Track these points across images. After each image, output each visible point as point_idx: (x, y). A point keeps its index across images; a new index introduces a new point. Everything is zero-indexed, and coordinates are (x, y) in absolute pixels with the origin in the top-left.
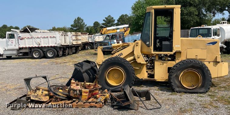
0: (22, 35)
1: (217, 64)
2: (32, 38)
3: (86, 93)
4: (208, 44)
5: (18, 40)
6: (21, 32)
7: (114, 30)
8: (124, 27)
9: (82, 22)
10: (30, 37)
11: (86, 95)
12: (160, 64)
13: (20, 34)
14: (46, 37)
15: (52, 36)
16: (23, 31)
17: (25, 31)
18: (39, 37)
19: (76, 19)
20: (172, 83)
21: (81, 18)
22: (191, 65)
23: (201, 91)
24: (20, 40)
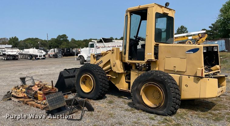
0: (98, 45)
1: (199, 80)
2: (105, 47)
3: (41, 94)
4: (188, 51)
5: (96, 49)
6: (98, 42)
7: (184, 37)
8: (199, 34)
9: (185, 31)
10: (103, 46)
11: (41, 97)
12: (135, 75)
13: (97, 44)
14: (114, 46)
15: (119, 45)
16: (99, 42)
17: (100, 41)
18: (110, 46)
19: (179, 28)
20: (132, 97)
21: (185, 27)
22: (151, 77)
23: (161, 112)
24: (97, 49)
